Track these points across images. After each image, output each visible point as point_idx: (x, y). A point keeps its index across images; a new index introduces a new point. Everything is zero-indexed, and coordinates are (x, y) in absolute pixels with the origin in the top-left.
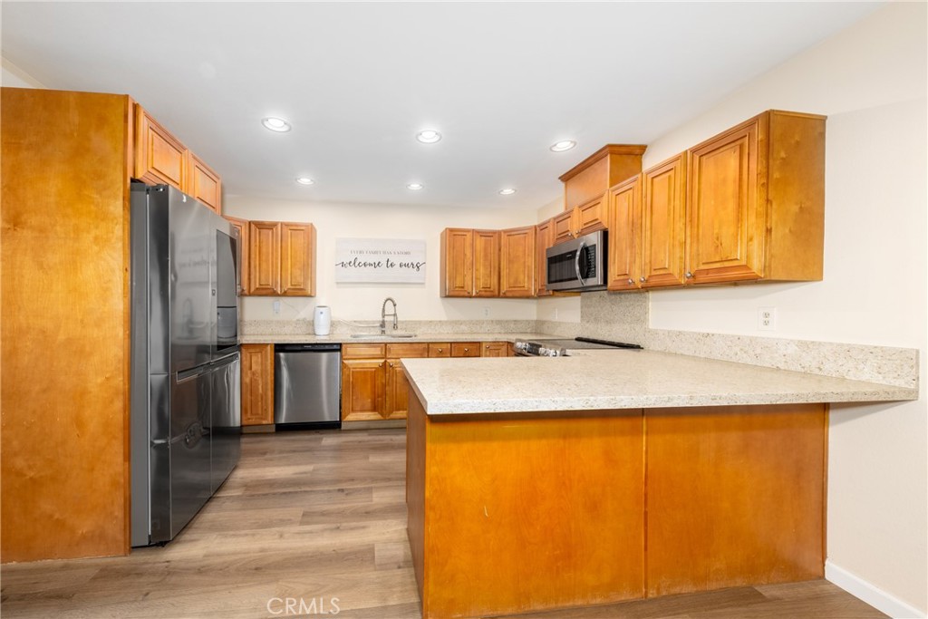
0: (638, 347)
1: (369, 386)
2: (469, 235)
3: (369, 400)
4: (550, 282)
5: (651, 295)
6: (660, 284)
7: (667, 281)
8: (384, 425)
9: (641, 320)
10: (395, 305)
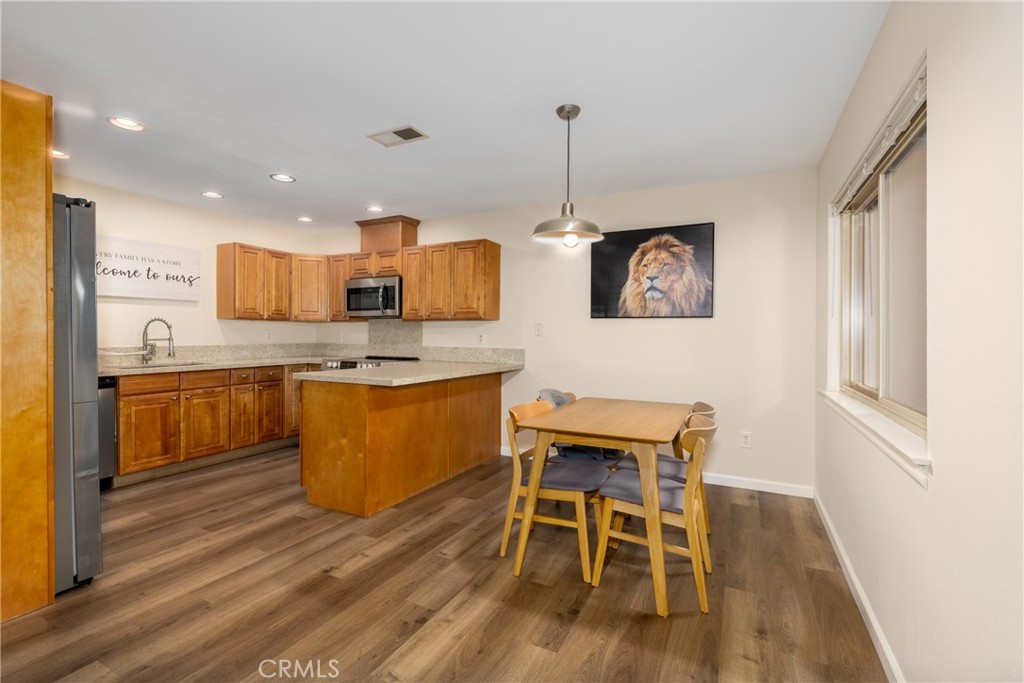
0: (415, 359)
1: (159, 426)
2: (260, 255)
3: (160, 443)
4: (349, 309)
5: (424, 323)
6: (436, 317)
7: (442, 316)
8: (175, 469)
9: (418, 340)
10: (169, 327)
